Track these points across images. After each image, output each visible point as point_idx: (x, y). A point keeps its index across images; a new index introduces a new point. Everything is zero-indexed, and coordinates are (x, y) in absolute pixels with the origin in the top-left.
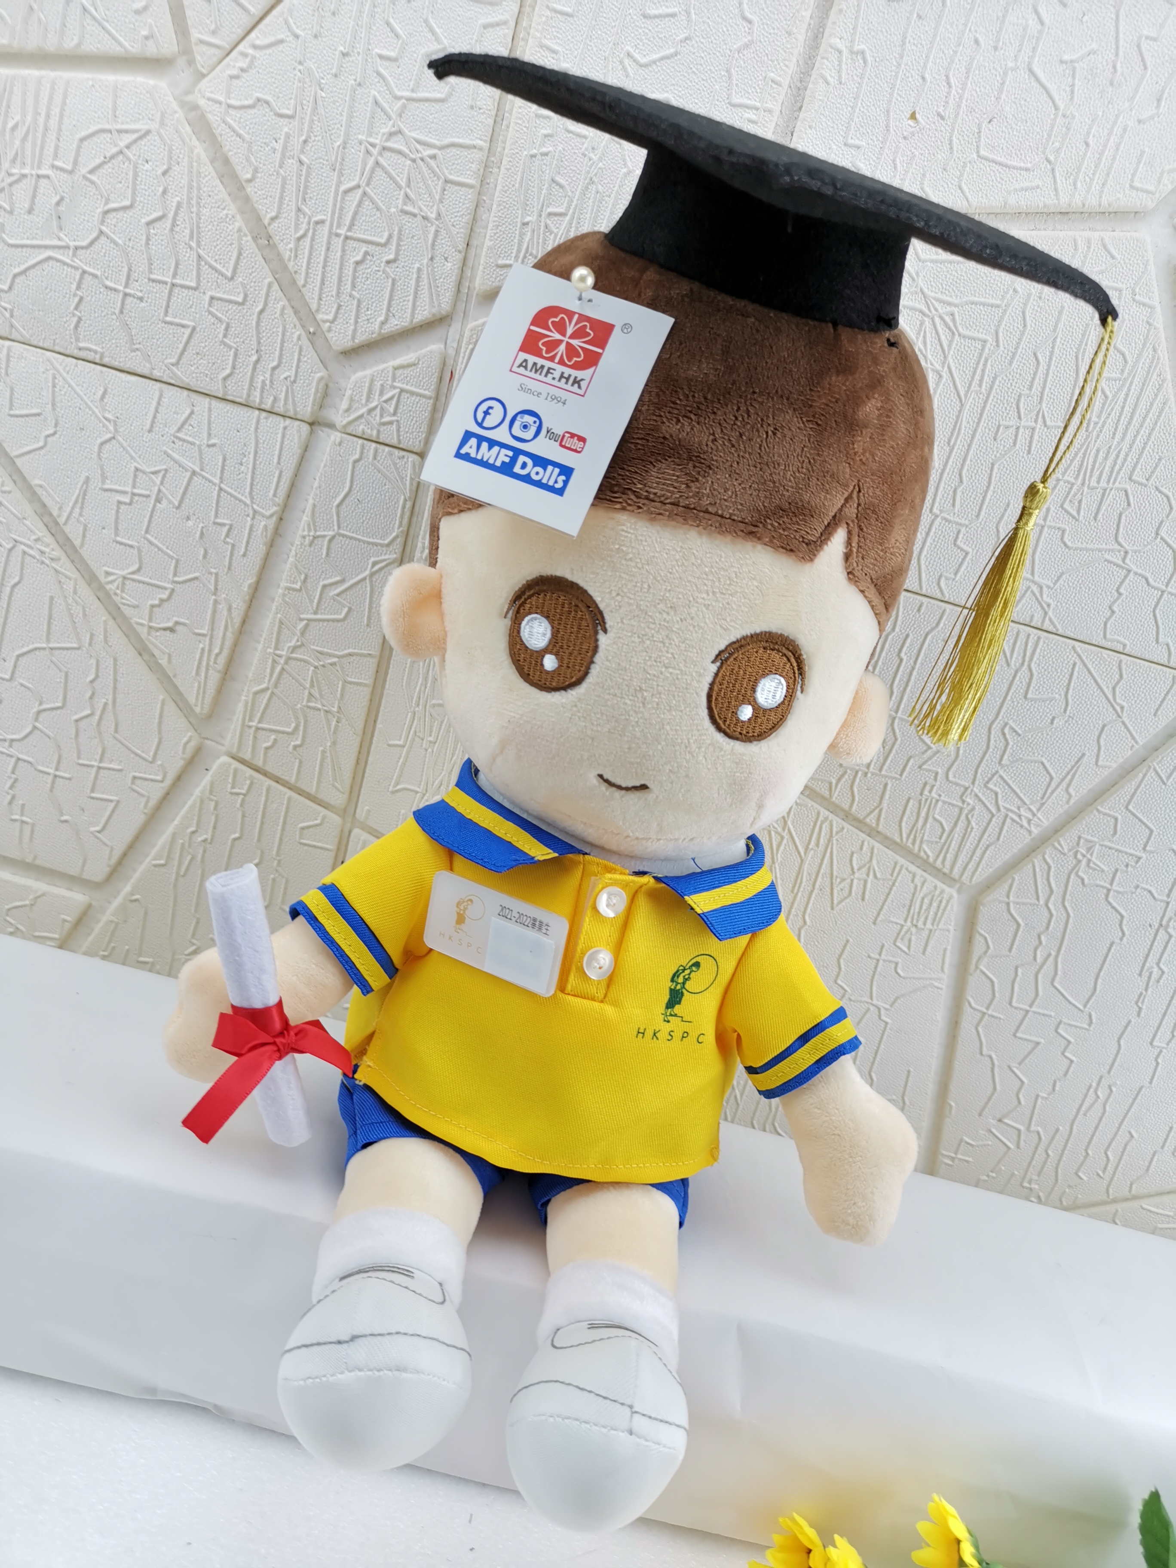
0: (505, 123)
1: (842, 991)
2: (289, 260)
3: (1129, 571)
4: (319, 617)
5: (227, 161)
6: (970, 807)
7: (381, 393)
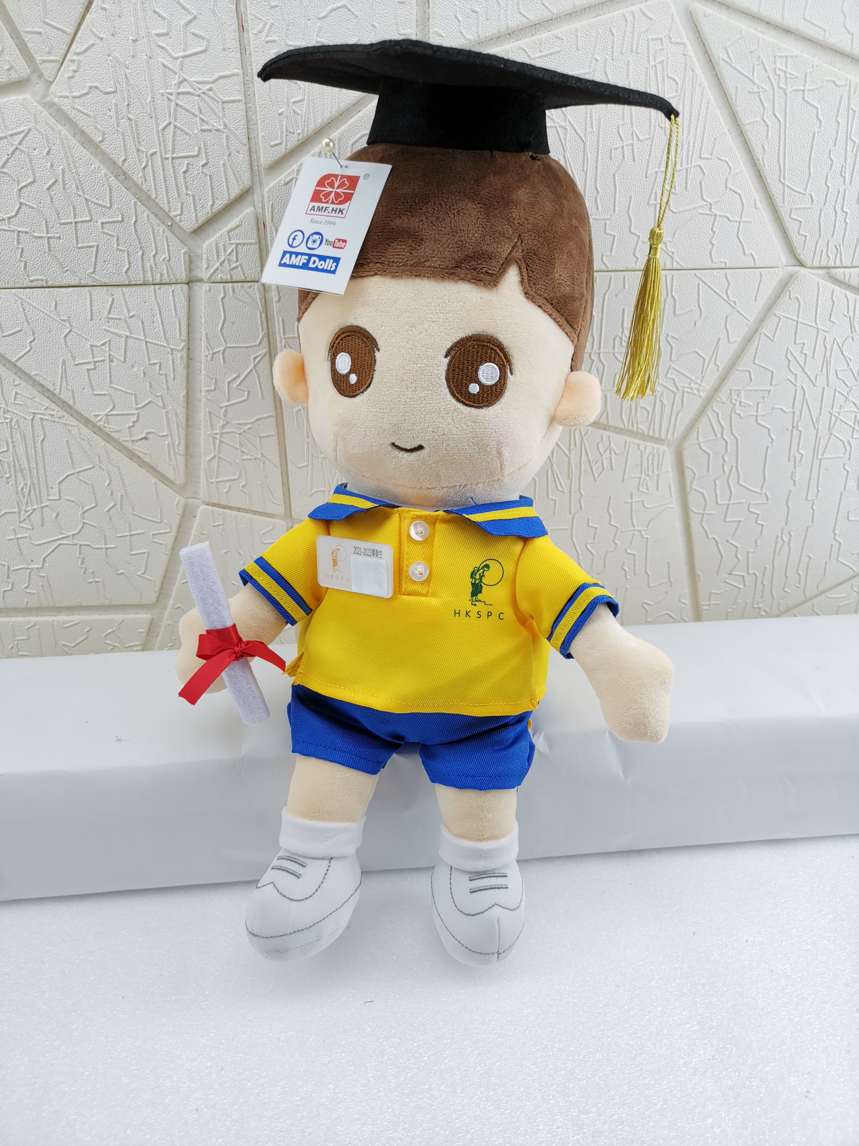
0: (248, 52)
1: (616, 528)
2: (142, 184)
3: (716, 216)
4: (231, 402)
5: (83, 133)
6: (660, 393)
7: (225, 251)
